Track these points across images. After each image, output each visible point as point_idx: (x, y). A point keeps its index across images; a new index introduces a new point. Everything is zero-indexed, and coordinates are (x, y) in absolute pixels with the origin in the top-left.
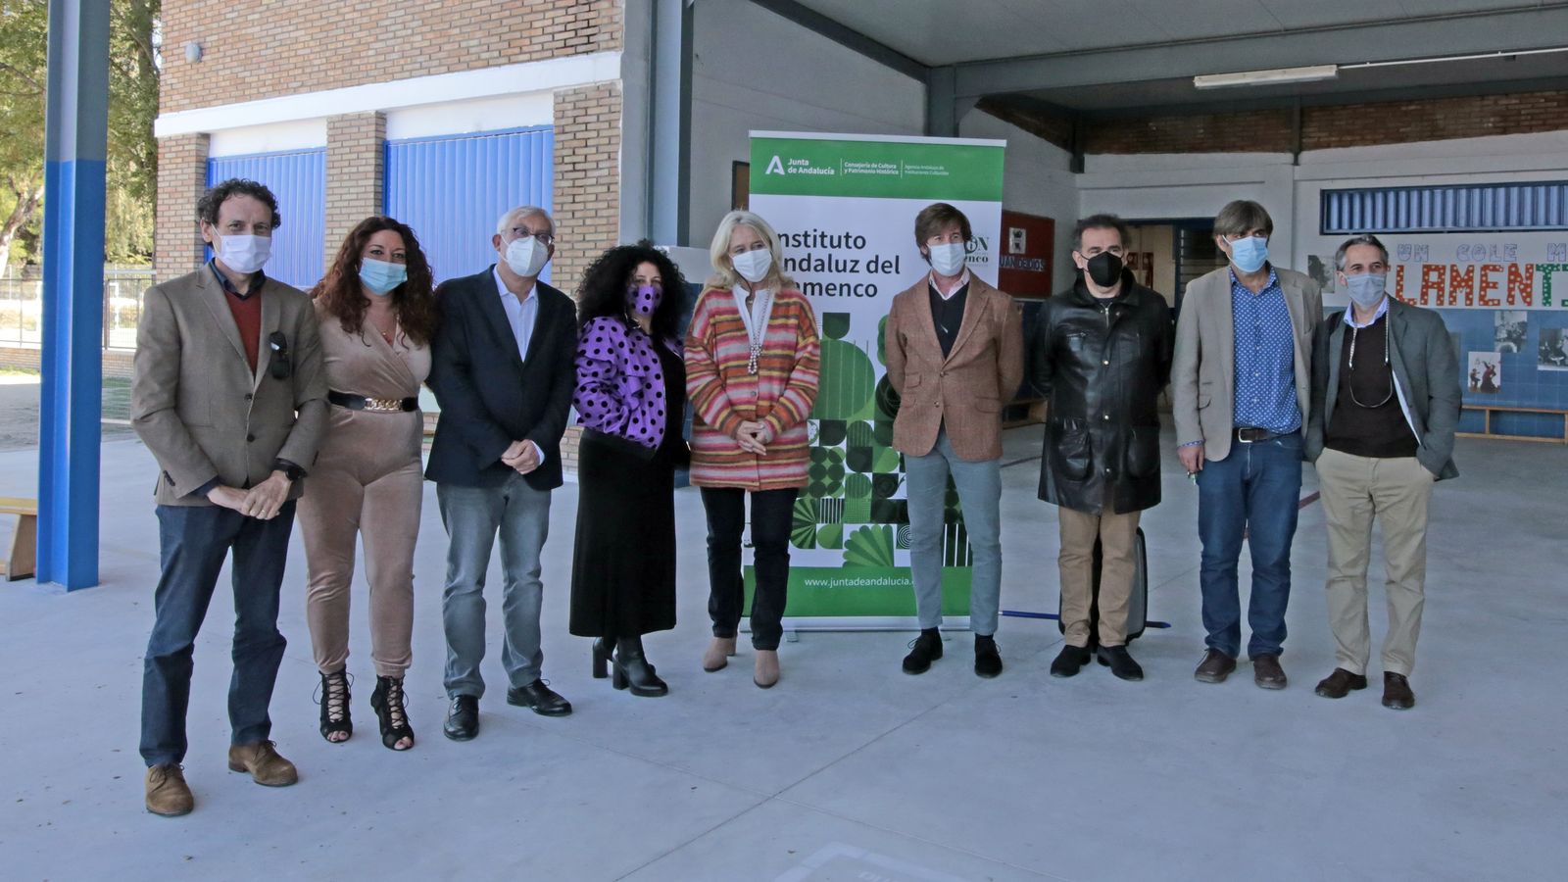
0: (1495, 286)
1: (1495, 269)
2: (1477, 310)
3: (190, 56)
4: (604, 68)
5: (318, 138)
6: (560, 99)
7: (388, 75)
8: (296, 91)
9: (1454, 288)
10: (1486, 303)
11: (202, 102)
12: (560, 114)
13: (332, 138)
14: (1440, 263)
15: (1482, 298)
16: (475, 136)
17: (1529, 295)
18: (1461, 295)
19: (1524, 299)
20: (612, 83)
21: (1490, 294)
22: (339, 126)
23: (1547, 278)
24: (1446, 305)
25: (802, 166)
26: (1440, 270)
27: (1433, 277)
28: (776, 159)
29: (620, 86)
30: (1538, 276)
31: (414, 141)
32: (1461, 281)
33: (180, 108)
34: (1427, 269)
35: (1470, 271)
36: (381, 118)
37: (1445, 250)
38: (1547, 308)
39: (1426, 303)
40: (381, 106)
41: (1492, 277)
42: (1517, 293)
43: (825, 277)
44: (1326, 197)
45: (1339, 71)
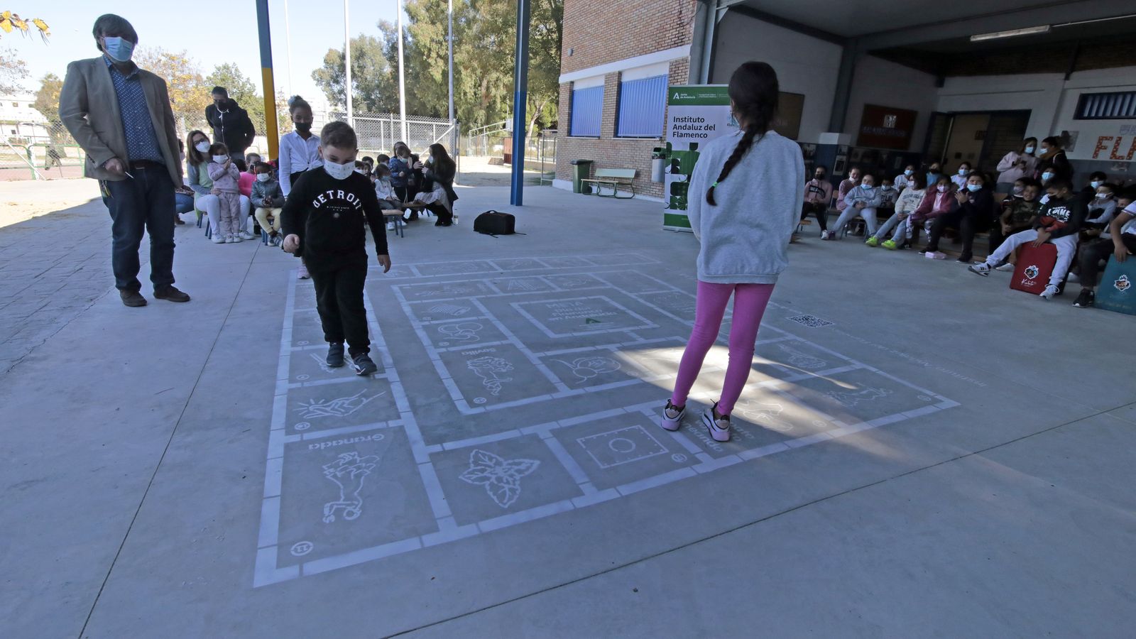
3: (569, 54)
4: (684, 52)
6: (672, 64)
7: (623, 58)
8: (597, 65)
11: (572, 70)
12: (671, 70)
13: (605, 82)
20: (687, 57)
22: (608, 77)
25: (685, 96)
28: (677, 94)
29: (689, 59)
31: (629, 82)
33: (566, 72)
36: (620, 74)
40: (620, 69)
43: (691, 132)
44: (1084, 99)
45: (1052, 28)
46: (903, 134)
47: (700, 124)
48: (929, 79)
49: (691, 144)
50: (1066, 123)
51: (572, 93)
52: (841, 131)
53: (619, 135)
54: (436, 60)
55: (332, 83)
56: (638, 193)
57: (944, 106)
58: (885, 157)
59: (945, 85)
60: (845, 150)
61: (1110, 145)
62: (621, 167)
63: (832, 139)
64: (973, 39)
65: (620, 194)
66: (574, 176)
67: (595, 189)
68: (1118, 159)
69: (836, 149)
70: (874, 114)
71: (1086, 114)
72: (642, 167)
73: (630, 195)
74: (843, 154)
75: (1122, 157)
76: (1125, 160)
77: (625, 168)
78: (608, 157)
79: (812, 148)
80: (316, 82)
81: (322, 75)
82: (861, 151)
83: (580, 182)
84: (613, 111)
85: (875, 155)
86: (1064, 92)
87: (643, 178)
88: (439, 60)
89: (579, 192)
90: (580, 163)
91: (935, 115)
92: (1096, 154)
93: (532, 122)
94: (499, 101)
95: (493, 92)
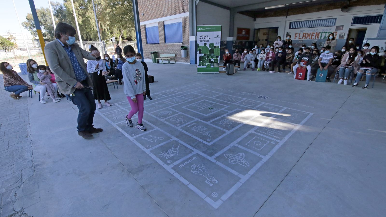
0: (313, 36)
1: (314, 33)
2: (310, 40)
3: (142, 15)
4: (187, 14)
5: (157, 25)
6: (183, 19)
7: (164, 16)
8: (154, 19)
9: (307, 36)
10: (312, 39)
11: (144, 21)
12: (183, 20)
13: (159, 25)
14: (306, 33)
15: (311, 38)
16: (174, 23)
17: (318, 37)
18: (308, 38)
19: (317, 38)
20: (188, 16)
21: (313, 37)
22: (159, 23)
23: (321, 34)
24: (306, 39)
25: (202, 29)
26: (306, 34)
27: (305, 35)
28: (199, 28)
29: (189, 17)
30: (320, 34)
31: (167, 24)
32: (309, 35)
33: (142, 22)
34: (304, 34)
35: (310, 34)
36: (164, 22)
37: (307, 31)
38: (321, 39)
39: (303, 39)
40: (164, 20)
41: (313, 34)
42: (317, 37)
43: (204, 40)
44: (291, 23)
45: (285, 5)
46: (247, 36)
47: (207, 37)
48: (252, 19)
49: (205, 44)
50: (288, 30)
51: (146, 29)
52: (233, 36)
53: (166, 42)
54: (78, 17)
55: (32, 27)
56: (177, 61)
57: (257, 27)
58: (244, 43)
59: (256, 20)
60: (234, 42)
61: (298, 35)
62: (169, 53)
63: (231, 39)
64: (266, 9)
65: (171, 62)
66: (152, 57)
67: (161, 61)
69: (232, 41)
70: (240, 30)
71: (291, 28)
72: (177, 53)
73: (174, 62)
74: (234, 43)
75: (301, 39)
76: (302, 39)
77: (171, 54)
78: (164, 50)
79: (225, 42)
80: (24, 27)
81: (27, 24)
82: (238, 41)
83: (155, 60)
84: (163, 35)
85: (241, 42)
86: (286, 21)
87: (178, 56)
88: (79, 16)
89: (155, 63)
90: (154, 53)
91: (255, 29)
92: (295, 38)
93: (120, 37)
94: (106, 30)
95: (104, 27)
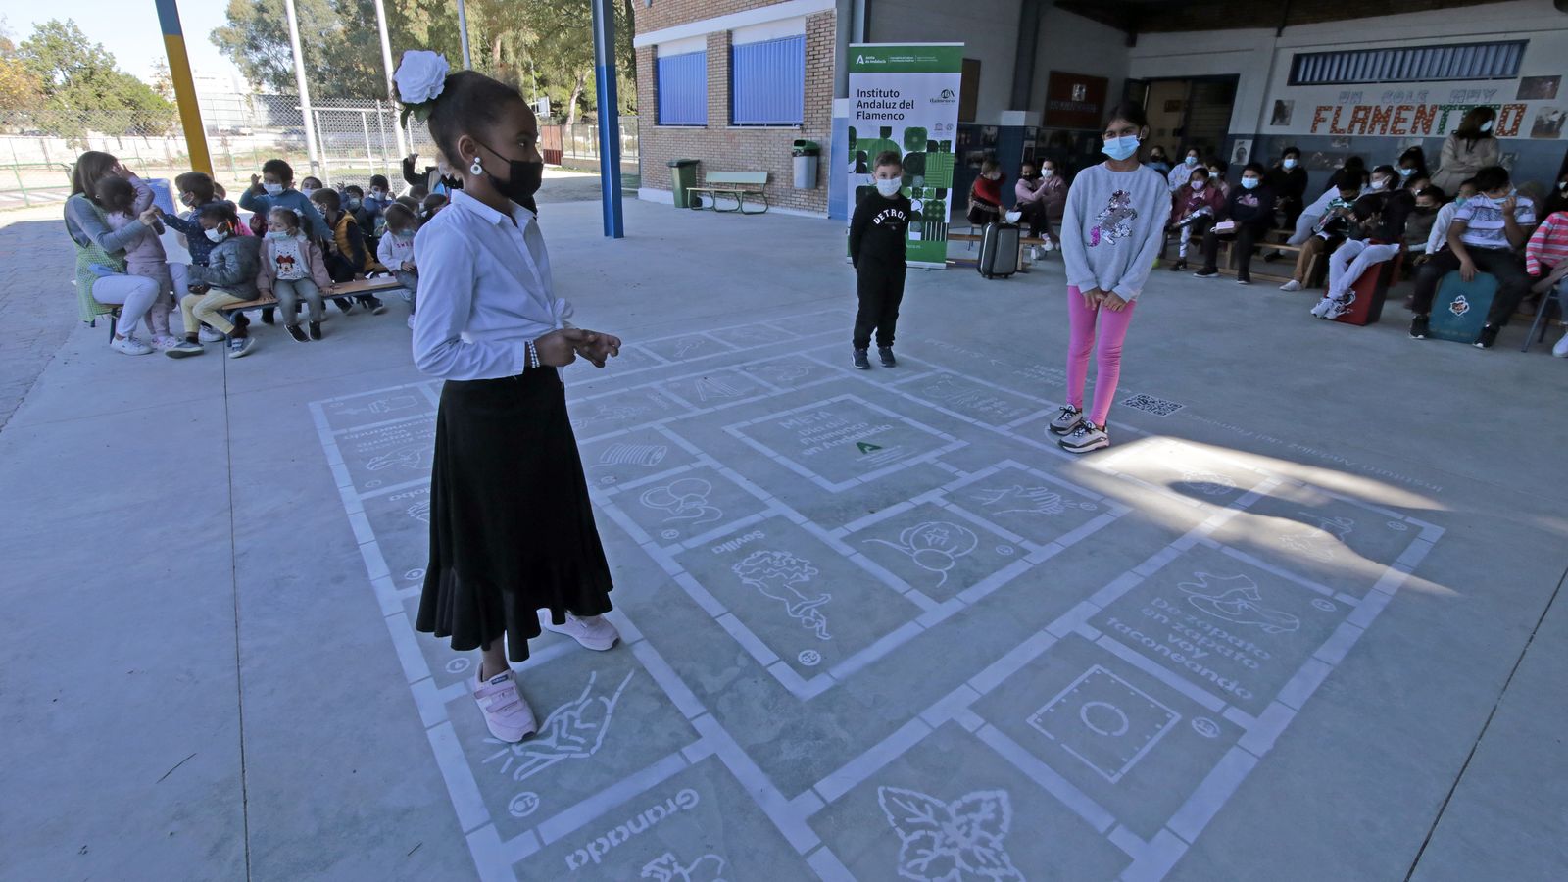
0: (1405, 120)
1: (1408, 108)
2: (1389, 138)
5: (702, 46)
6: (809, 20)
7: (732, 10)
8: (692, 20)
9: (1374, 122)
10: (1395, 133)
11: (653, 29)
12: (808, 29)
13: (709, 46)
14: (1368, 105)
15: (1393, 130)
16: (771, 41)
17: (1429, 127)
18: (1378, 128)
19: (1424, 129)
20: (832, 11)
21: (1401, 126)
22: (712, 39)
23: (1445, 116)
24: (1366, 134)
25: (872, 60)
26: (1367, 109)
27: (1361, 114)
28: (861, 57)
29: (835, 12)
30: (1439, 114)
31: (745, 45)
32: (1381, 117)
33: (644, 32)
34: (1358, 109)
35: (1389, 110)
36: (730, 34)
37: (1374, 96)
38: (1440, 136)
39: (1352, 132)
40: (730, 27)
41: (1404, 114)
42: (1420, 126)
43: (881, 111)
44: (1297, 59)
46: (1093, 109)
47: (894, 100)
48: (1120, 36)
49: (881, 128)
50: (1281, 91)
51: (656, 63)
52: (1027, 107)
53: (735, 122)
54: (417, 13)
55: (247, 50)
56: (774, 205)
57: (1137, 73)
58: (1075, 138)
59: (1137, 45)
60: (1033, 133)
61: (1329, 115)
62: (744, 169)
63: (1017, 119)
65: (747, 206)
66: (673, 183)
67: (707, 202)
68: (1339, 133)
69: (1021, 132)
70: (1061, 83)
71: (1300, 79)
72: (776, 167)
73: (762, 208)
74: (1032, 139)
75: (1343, 131)
76: (1346, 135)
77: (750, 170)
78: (723, 155)
79: (993, 132)
80: (218, 48)
81: (227, 36)
82: (1049, 132)
83: (684, 192)
84: (725, 88)
85: (1063, 137)
86: (1276, 50)
87: (780, 184)
88: (420, 11)
89: (685, 206)
90: (682, 165)
91: (1129, 82)
92: (1314, 128)
93: (574, 101)
94: (521, 71)
95: (511, 58)
